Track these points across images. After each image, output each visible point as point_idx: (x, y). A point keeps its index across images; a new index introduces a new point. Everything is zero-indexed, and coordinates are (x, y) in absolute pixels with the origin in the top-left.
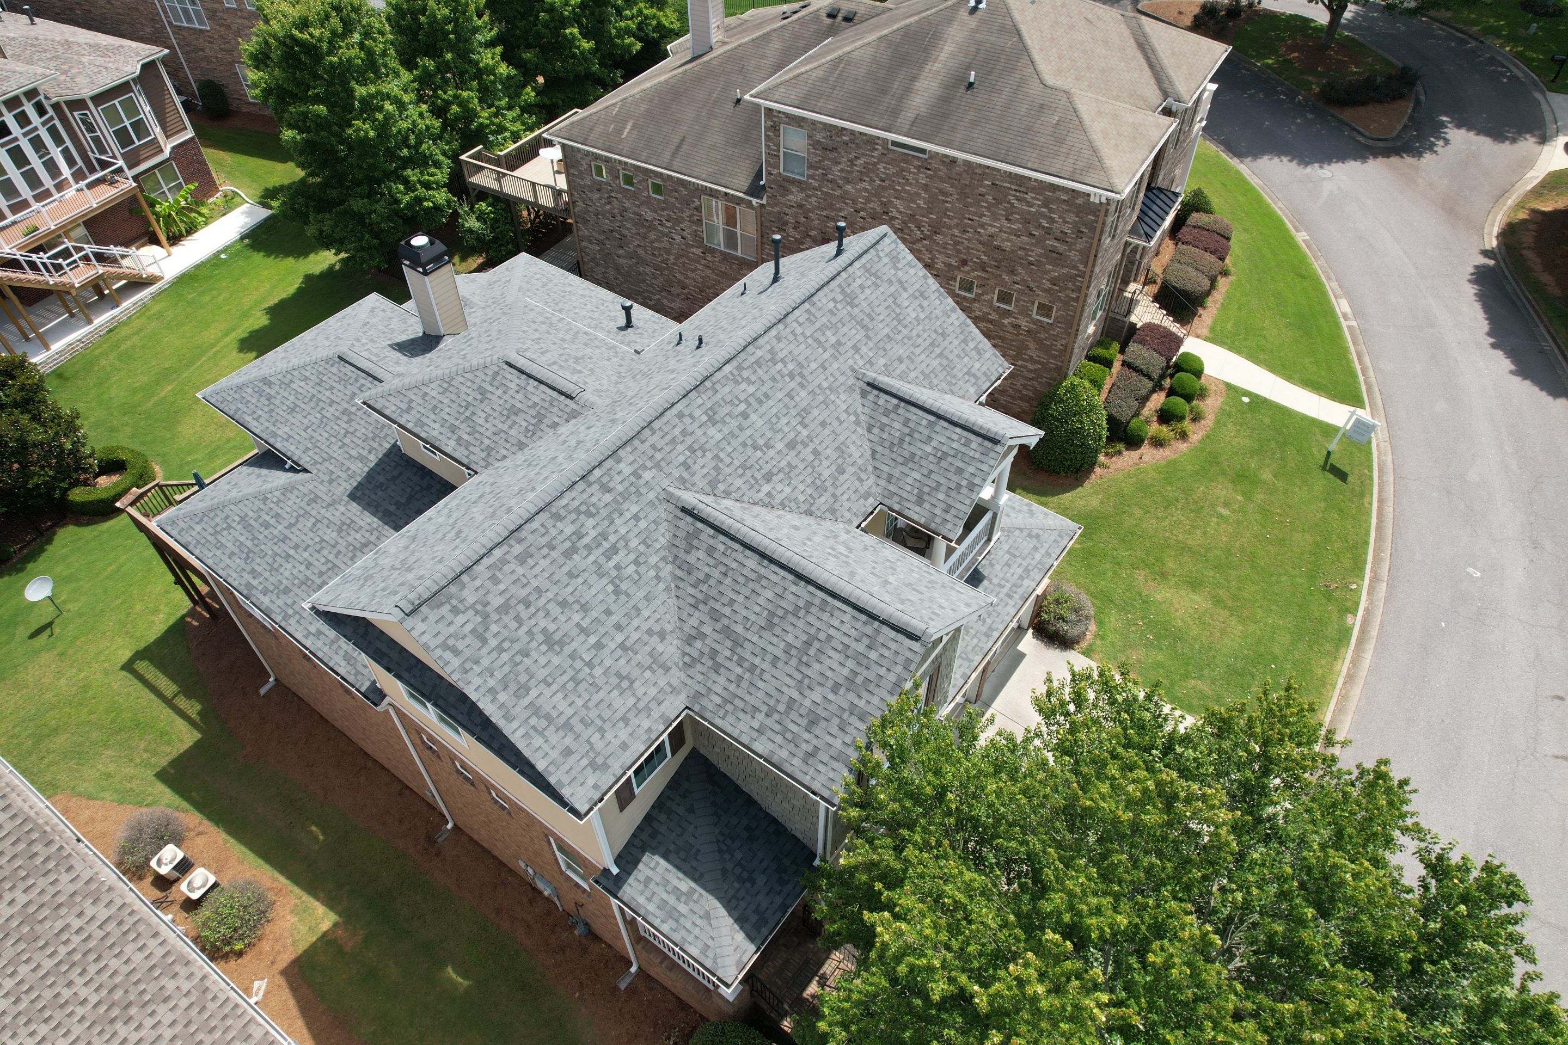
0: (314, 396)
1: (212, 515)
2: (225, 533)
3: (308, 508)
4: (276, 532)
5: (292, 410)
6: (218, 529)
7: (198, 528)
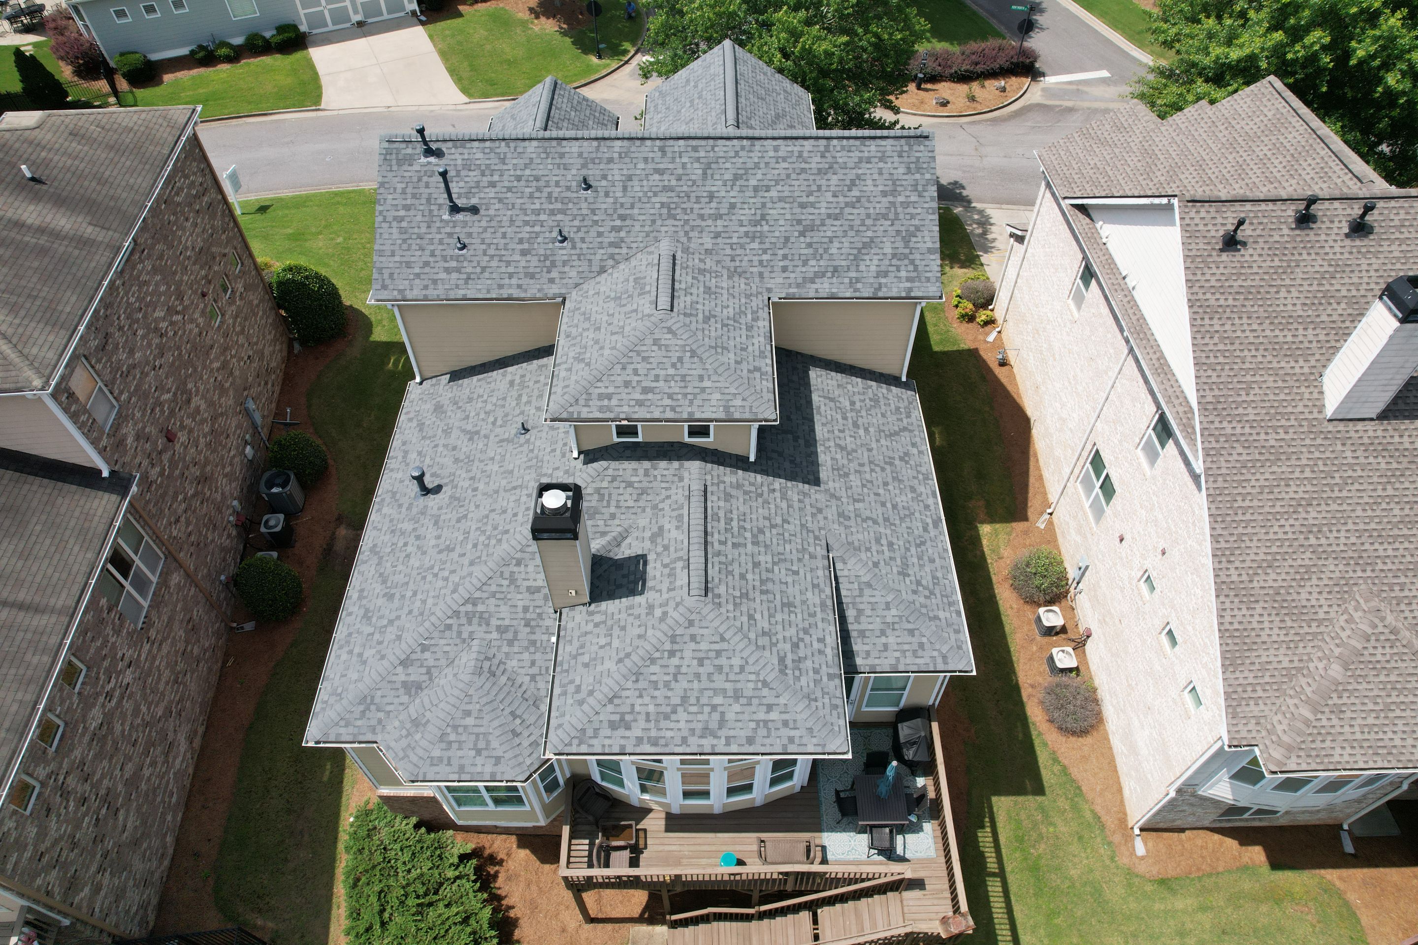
0: (762, 592)
1: (924, 611)
2: (924, 582)
3: (852, 515)
4: (888, 532)
5: (788, 605)
6: (927, 593)
7: (942, 614)
